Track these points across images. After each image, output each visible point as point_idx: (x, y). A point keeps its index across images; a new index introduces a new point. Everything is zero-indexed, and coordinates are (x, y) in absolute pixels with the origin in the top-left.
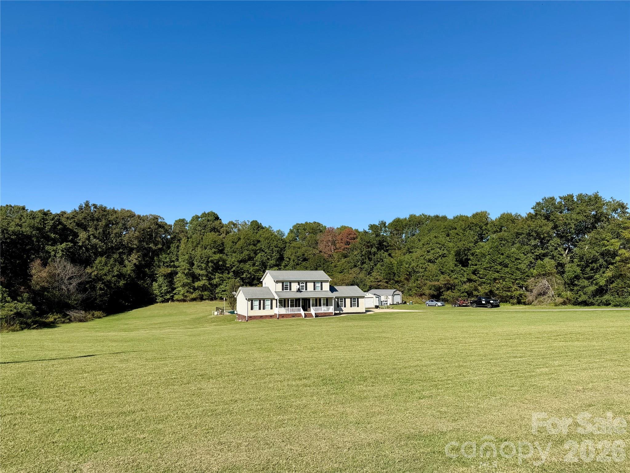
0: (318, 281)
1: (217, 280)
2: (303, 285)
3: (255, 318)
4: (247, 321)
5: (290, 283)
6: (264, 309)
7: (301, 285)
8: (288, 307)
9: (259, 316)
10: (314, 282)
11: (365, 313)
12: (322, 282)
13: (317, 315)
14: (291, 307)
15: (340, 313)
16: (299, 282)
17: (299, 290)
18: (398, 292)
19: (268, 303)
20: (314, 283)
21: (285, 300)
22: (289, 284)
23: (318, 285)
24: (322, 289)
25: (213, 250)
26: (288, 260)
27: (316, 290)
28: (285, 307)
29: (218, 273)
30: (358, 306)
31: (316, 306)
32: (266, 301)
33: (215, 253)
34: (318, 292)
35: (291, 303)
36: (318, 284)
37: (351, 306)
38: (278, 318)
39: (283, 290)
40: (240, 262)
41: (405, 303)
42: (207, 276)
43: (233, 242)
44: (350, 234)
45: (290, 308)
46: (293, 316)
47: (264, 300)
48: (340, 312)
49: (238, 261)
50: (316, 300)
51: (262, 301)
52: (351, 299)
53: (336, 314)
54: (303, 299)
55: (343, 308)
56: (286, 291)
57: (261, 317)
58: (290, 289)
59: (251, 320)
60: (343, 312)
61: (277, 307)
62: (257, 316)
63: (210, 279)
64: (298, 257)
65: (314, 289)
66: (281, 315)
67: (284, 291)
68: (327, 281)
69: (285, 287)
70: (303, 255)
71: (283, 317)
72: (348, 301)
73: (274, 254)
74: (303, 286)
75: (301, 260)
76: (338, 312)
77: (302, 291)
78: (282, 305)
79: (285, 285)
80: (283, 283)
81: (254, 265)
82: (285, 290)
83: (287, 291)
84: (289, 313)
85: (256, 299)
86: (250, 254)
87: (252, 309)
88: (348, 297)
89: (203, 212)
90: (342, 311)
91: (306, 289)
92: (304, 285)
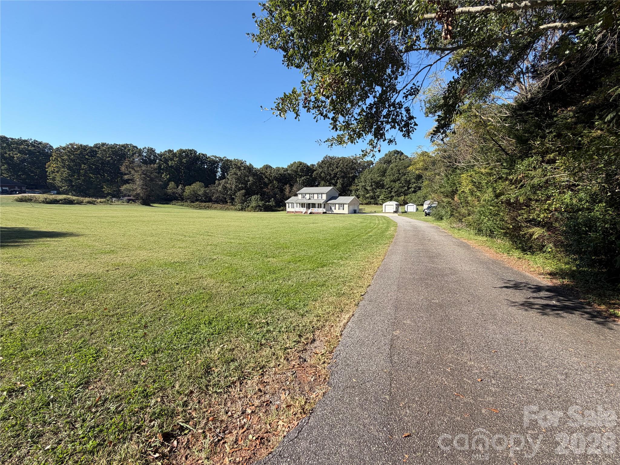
2: (312, 195)
5: (306, 194)
12: (322, 194)
17: (310, 199)
20: (318, 194)
23: (320, 196)
24: (322, 198)
30: (343, 209)
34: (320, 200)
37: (339, 209)
38: (298, 213)
50: (319, 204)
54: (312, 204)
58: (306, 198)
65: (318, 198)
66: (296, 211)
72: (337, 206)
76: (331, 212)
80: (302, 194)
82: (303, 198)
91: (313, 198)
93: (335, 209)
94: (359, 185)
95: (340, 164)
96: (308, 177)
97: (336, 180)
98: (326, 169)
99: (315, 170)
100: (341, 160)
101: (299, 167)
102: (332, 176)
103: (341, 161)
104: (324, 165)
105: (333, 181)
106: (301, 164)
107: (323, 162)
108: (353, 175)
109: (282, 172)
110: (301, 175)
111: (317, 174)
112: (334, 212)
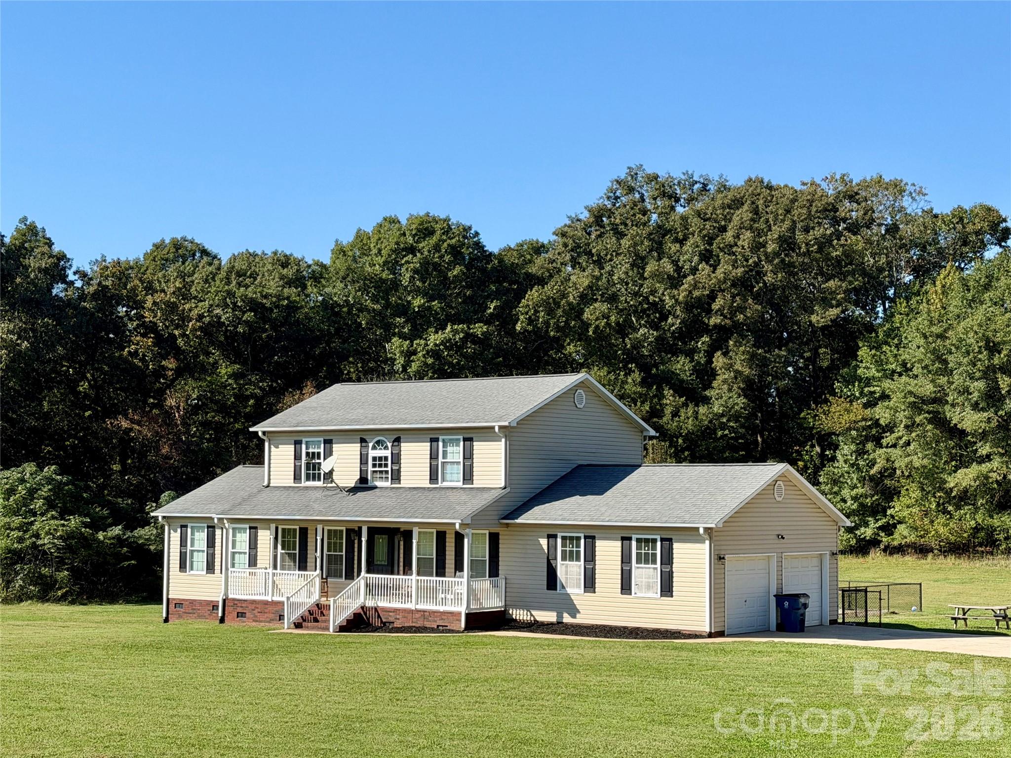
0: (451, 434)
2: (382, 453)
5: (328, 443)
7: (372, 453)
12: (469, 438)
15: (559, 623)
17: (363, 485)
20: (434, 443)
22: (322, 451)
23: (453, 454)
24: (468, 476)
27: (441, 484)
34: (449, 493)
36: (453, 449)
38: (222, 620)
39: (297, 478)
48: (560, 616)
50: (441, 537)
52: (626, 539)
55: (577, 594)
56: (310, 483)
58: (328, 477)
60: (580, 620)
65: (433, 478)
66: (235, 602)
67: (304, 483)
68: (493, 433)
69: (307, 466)
71: (241, 615)
72: (609, 553)
74: (382, 461)
76: (550, 616)
78: (292, 557)
79: (308, 454)
80: (298, 443)
82: (308, 479)
83: (316, 483)
87: (183, 567)
88: (608, 531)
90: (574, 612)
91: (396, 476)
92: (387, 453)
94: (885, 397)
95: (729, 236)
96: (479, 329)
97: (701, 357)
98: (622, 268)
99: (541, 281)
100: (737, 203)
101: (412, 250)
102: (674, 323)
103: (743, 214)
104: (610, 241)
105: (682, 366)
106: (429, 232)
107: (598, 216)
108: (833, 312)
109: (273, 286)
110: (425, 310)
111: (551, 305)
112: (578, 615)
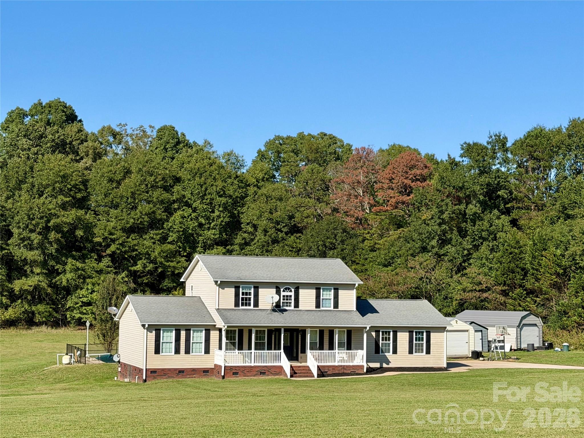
0: (327, 286)
1: (69, 276)
2: (289, 294)
3: (165, 374)
4: (145, 381)
5: (256, 288)
6: (187, 352)
7: (283, 294)
8: (250, 348)
9: (175, 370)
10: (318, 288)
11: (445, 369)
12: (336, 288)
13: (322, 372)
14: (256, 349)
15: (381, 367)
16: (278, 287)
17: (278, 308)
18: (533, 319)
19: (198, 337)
20: (318, 290)
21: (241, 332)
22: (252, 291)
23: (328, 295)
24: (336, 305)
25: (61, 199)
26: (250, 229)
27: (322, 308)
28: (240, 348)
29: (74, 258)
30: (428, 352)
31: (321, 348)
32: (194, 331)
33: (64, 206)
34: (327, 313)
35: (256, 339)
36: (328, 293)
37: (411, 352)
38: (223, 377)
39: (237, 304)
40: (129, 231)
41: (551, 346)
42: (44, 264)
43: (111, 180)
44: (412, 168)
45: (253, 351)
46: (263, 371)
47: (188, 331)
48: (381, 364)
49: (124, 230)
50: (322, 332)
51: (183, 333)
52: (411, 332)
53: (370, 370)
54: (288, 330)
55: (389, 355)
56: (244, 307)
57: (181, 372)
58: (256, 304)
59: (155, 378)
60: (391, 365)
61: (220, 348)
62: (169, 370)
63: (52, 273)
64: (278, 223)
65: (318, 306)
66: (231, 368)
67: (241, 307)
68: (349, 287)
69: (242, 299)
70: (291, 217)
71: (235, 374)
72: (403, 338)
73: (217, 213)
74: (288, 297)
75: (285, 230)
76: (377, 365)
77: (286, 310)
78: (234, 344)
79: (243, 294)
80: (237, 288)
81: (164, 240)
82: (242, 305)
83: (248, 307)
84: (253, 364)
85: (168, 327)
86: (154, 212)
87: (157, 351)
88: (403, 329)
89: (36, 102)
90: (388, 362)
91: (297, 305)
92: (292, 294)
93: (395, 352)
112: (390, 364)
